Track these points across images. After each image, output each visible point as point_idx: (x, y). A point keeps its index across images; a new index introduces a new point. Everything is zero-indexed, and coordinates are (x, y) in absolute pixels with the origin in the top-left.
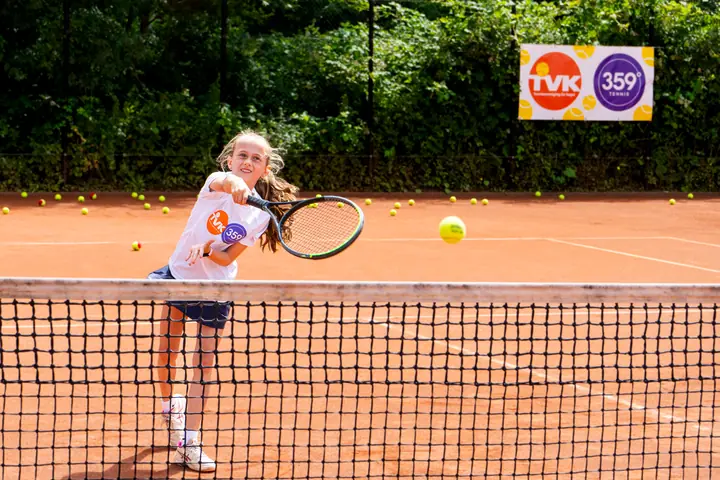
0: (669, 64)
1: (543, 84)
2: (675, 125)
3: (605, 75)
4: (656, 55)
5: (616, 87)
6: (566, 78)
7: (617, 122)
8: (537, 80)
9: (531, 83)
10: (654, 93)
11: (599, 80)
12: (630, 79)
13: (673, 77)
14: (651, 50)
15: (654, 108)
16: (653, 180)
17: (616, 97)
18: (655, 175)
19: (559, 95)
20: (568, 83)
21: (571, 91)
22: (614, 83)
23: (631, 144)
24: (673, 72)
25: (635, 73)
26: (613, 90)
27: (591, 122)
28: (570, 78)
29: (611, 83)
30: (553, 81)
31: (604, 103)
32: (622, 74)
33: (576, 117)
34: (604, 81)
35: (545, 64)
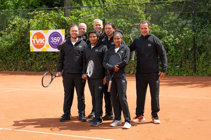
3: (51, 38)
6: (41, 39)
8: (34, 40)
9: (33, 41)
11: (50, 40)
12: (58, 39)
14: (64, 30)
17: (55, 44)
19: (40, 44)
20: (42, 41)
21: (42, 43)
22: (54, 41)
25: (59, 37)
26: (54, 42)
29: (53, 40)
32: (56, 38)
33: (45, 51)
34: (51, 40)
35: (35, 36)
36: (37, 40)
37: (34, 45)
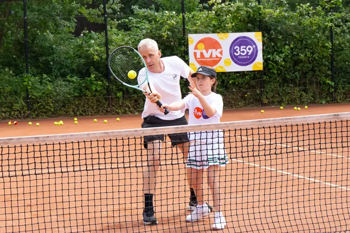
0: (271, 40)
1: (202, 54)
2: (275, 72)
3: (235, 48)
4: (263, 36)
5: (242, 54)
7: (244, 72)
8: (198, 52)
9: (195, 54)
10: (263, 56)
11: (232, 51)
12: (249, 49)
13: (273, 47)
14: (260, 33)
15: (263, 63)
16: (266, 101)
17: (242, 59)
18: (267, 98)
19: (211, 59)
20: (215, 53)
21: (217, 57)
22: (241, 52)
23: (253, 83)
24: (273, 44)
25: (252, 46)
26: (240, 55)
27: (230, 72)
28: (216, 50)
29: (239, 52)
30: (207, 52)
31: (236, 62)
32: (245, 47)
33: (221, 70)
34: (235, 51)
35: (202, 44)
36: (204, 52)
37: (198, 61)
